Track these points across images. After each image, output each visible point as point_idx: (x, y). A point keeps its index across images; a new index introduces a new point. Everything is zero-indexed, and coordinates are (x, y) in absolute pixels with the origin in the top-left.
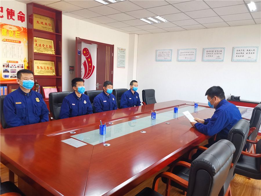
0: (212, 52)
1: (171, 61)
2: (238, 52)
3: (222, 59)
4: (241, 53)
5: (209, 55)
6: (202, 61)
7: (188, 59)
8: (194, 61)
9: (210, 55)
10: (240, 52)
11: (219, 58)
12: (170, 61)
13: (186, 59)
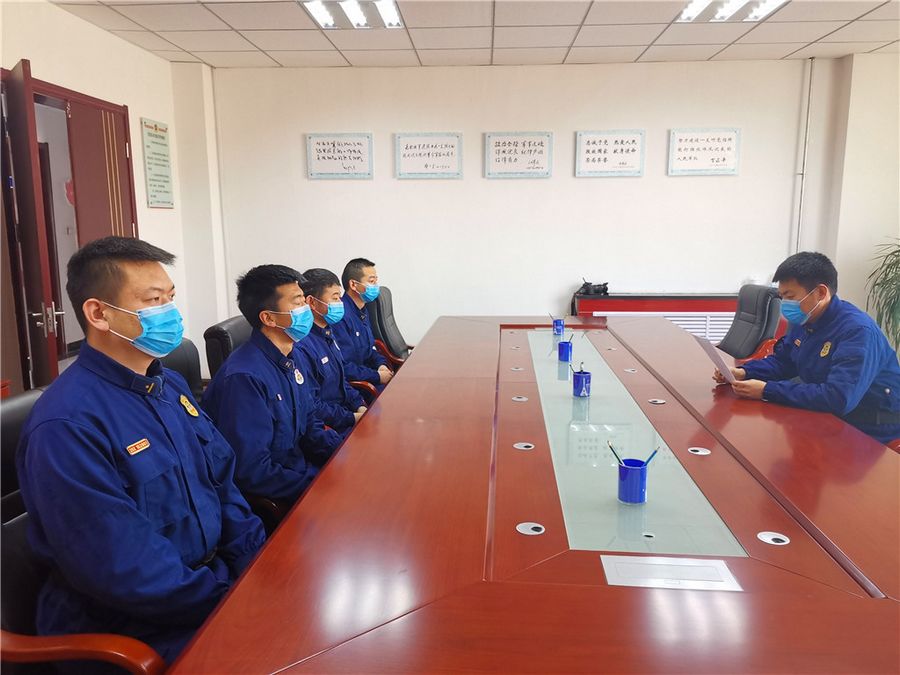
0: (513, 147)
1: (372, 178)
2: (591, 147)
3: (546, 170)
4: (600, 151)
5: (504, 155)
6: (484, 176)
7: (435, 170)
8: (458, 176)
9: (508, 156)
10: (597, 148)
11: (537, 166)
12: (369, 176)
13: (430, 170)
